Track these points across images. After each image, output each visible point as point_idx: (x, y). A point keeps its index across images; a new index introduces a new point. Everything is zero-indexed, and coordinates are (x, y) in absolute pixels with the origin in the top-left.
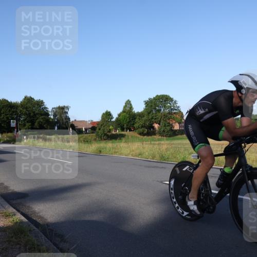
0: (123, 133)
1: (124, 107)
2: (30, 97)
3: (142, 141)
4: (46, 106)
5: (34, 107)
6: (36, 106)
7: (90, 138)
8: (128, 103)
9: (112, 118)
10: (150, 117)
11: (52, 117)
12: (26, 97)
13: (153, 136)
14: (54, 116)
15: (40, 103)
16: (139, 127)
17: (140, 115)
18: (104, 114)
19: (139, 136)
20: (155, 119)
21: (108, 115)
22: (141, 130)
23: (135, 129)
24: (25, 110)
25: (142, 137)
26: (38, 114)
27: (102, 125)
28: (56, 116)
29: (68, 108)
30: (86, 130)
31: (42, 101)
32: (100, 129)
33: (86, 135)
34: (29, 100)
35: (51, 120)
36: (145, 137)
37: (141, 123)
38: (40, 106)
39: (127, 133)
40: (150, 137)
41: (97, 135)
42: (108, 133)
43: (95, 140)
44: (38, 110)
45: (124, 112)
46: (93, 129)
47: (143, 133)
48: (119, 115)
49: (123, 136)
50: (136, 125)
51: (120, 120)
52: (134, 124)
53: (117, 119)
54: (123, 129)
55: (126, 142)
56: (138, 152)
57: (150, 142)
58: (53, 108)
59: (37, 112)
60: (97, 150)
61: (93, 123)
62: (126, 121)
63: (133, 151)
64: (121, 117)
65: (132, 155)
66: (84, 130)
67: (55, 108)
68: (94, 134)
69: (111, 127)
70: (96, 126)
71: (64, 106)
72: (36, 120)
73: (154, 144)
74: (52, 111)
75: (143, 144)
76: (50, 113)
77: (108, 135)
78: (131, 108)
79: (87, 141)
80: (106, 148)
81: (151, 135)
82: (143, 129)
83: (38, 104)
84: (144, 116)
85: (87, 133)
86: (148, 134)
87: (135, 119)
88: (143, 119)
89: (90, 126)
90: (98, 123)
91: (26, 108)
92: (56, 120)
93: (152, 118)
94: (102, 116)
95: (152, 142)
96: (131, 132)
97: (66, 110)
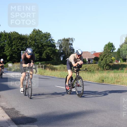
0: (125, 63)
2: (39, 30)
4: (53, 39)
5: (42, 39)
6: (44, 38)
7: (93, 68)
9: (114, 49)
11: (58, 48)
12: (34, 30)
14: (60, 47)
15: (47, 36)
18: (106, 45)
21: (110, 46)
24: (33, 42)
26: (45, 45)
27: (104, 56)
28: (62, 48)
29: (72, 40)
30: (89, 60)
31: (49, 33)
32: (102, 60)
33: (89, 65)
34: (37, 33)
35: (57, 51)
38: (47, 38)
41: (100, 65)
42: (110, 64)
43: (98, 69)
44: (45, 42)
45: (126, 43)
46: (96, 59)
49: (125, 66)
53: (119, 49)
54: (124, 60)
58: (59, 40)
59: (44, 44)
60: (100, 79)
61: (95, 54)
66: (87, 61)
67: (60, 40)
68: (97, 64)
69: (113, 58)
70: (99, 56)
71: (69, 38)
72: (44, 51)
74: (58, 43)
76: (56, 45)
77: (110, 65)
79: (91, 71)
80: (108, 78)
83: (45, 37)
85: (90, 63)
89: (93, 57)
90: (101, 54)
91: (35, 40)
92: (62, 51)
94: (105, 47)
97: (70, 42)
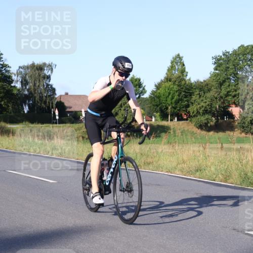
0: (164, 123)
1: (168, 70)
3: (204, 143)
8: (178, 61)
9: (144, 92)
10: (224, 92)
13: (228, 132)
14: (22, 83)
16: (198, 112)
17: (203, 87)
19: (199, 131)
20: (234, 96)
22: (203, 119)
23: (189, 116)
25: (204, 133)
28: (27, 84)
29: (51, 67)
35: (15, 92)
36: (211, 133)
37: (202, 104)
39: (174, 124)
40: (221, 134)
45: (168, 79)
47: (206, 124)
48: (158, 87)
49: (164, 129)
50: (192, 109)
51: (159, 97)
52: (188, 106)
53: (153, 93)
54: (164, 116)
55: (169, 143)
56: (194, 164)
57: (220, 146)
58: (20, 68)
62: (172, 98)
63: (184, 162)
64: (161, 91)
65: (182, 171)
67: (23, 67)
71: (45, 64)
73: (230, 149)
75: (205, 149)
78: (183, 71)
81: (224, 130)
82: (207, 116)
84: (209, 90)
86: (218, 128)
87: (191, 94)
88: (208, 95)
92: (26, 93)
93: (227, 95)
95: (225, 145)
96: (181, 122)
97: (47, 72)
